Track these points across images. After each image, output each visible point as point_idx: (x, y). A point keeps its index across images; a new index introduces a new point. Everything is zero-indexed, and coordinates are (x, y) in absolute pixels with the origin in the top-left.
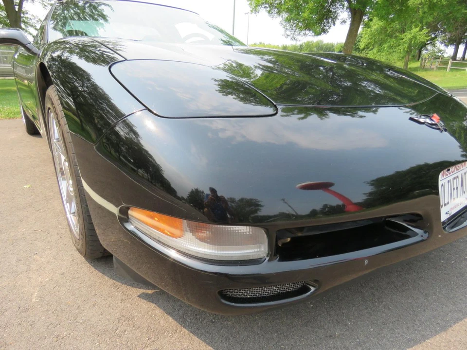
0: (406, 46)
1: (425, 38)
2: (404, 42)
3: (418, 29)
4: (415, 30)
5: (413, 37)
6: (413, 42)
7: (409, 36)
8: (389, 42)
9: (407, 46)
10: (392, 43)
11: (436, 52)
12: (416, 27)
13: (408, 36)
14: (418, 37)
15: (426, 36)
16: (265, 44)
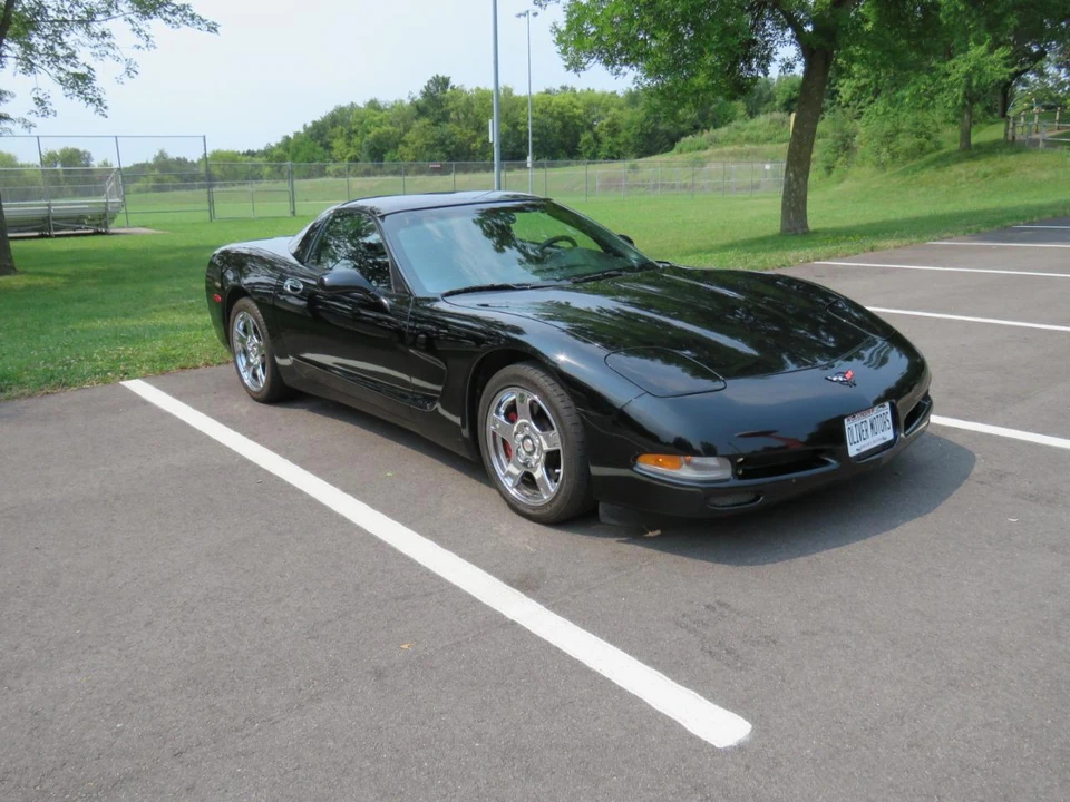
0: (959, 92)
1: (1005, 69)
2: (952, 83)
3: (983, 49)
4: (977, 51)
5: (974, 68)
6: (975, 83)
7: (964, 68)
8: (915, 83)
9: (961, 93)
10: (923, 87)
11: (1052, 88)
12: (979, 43)
13: (959, 67)
14: (988, 69)
15: (1007, 66)
16: (578, 91)
